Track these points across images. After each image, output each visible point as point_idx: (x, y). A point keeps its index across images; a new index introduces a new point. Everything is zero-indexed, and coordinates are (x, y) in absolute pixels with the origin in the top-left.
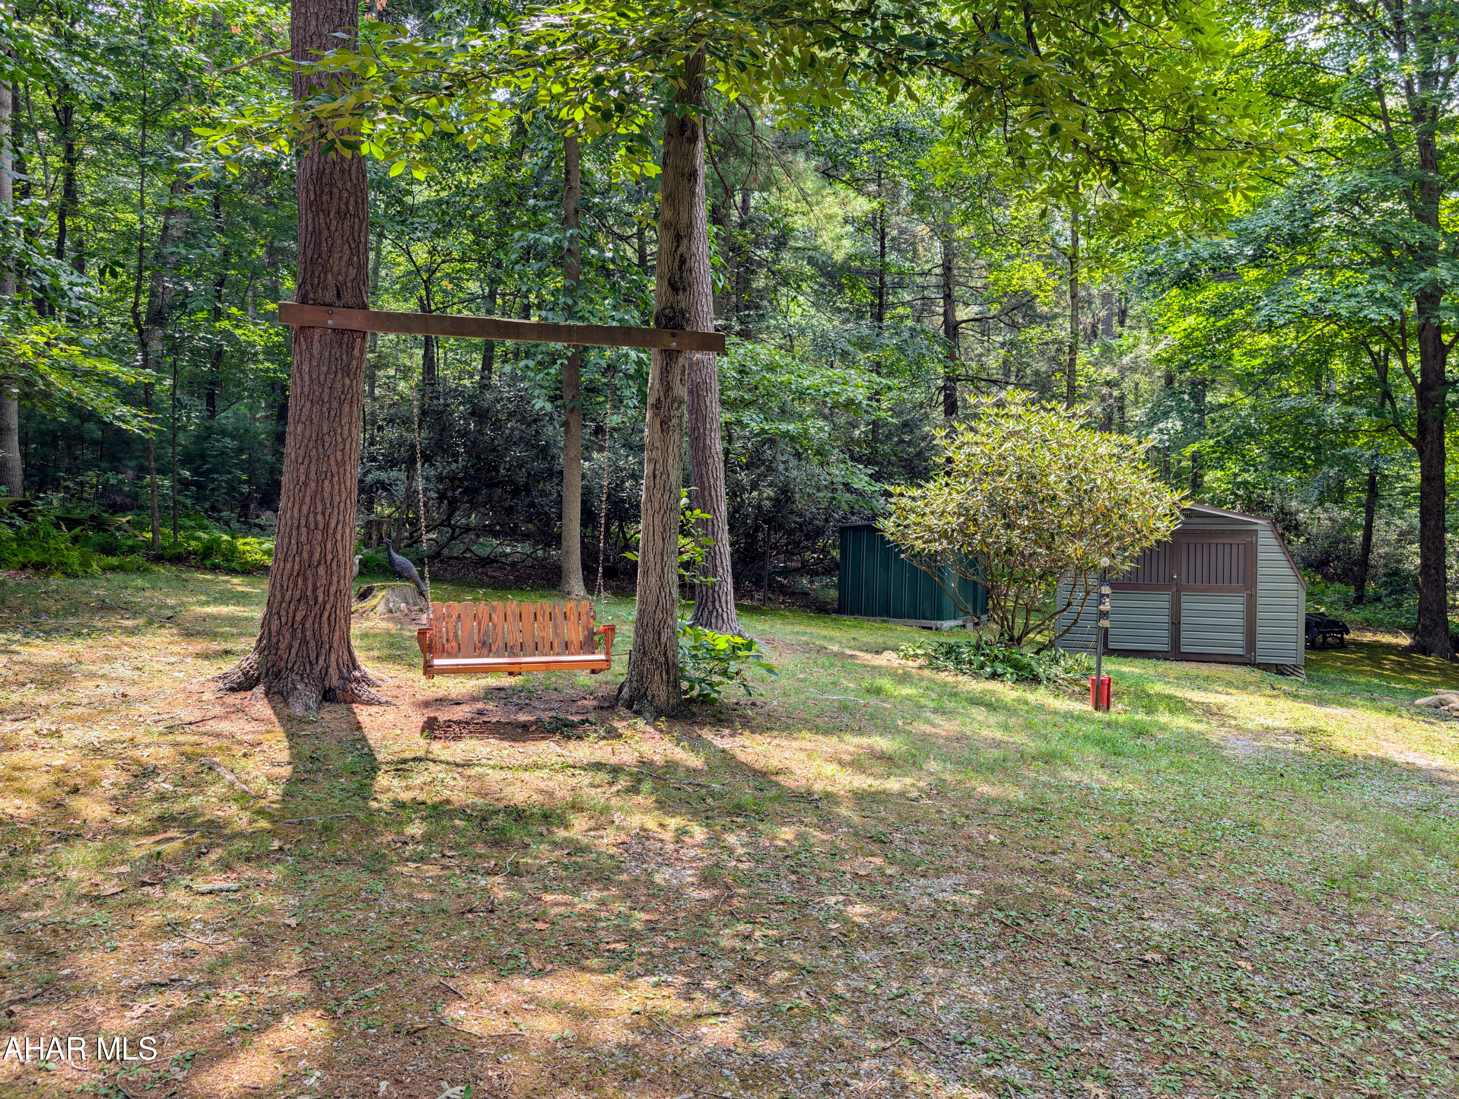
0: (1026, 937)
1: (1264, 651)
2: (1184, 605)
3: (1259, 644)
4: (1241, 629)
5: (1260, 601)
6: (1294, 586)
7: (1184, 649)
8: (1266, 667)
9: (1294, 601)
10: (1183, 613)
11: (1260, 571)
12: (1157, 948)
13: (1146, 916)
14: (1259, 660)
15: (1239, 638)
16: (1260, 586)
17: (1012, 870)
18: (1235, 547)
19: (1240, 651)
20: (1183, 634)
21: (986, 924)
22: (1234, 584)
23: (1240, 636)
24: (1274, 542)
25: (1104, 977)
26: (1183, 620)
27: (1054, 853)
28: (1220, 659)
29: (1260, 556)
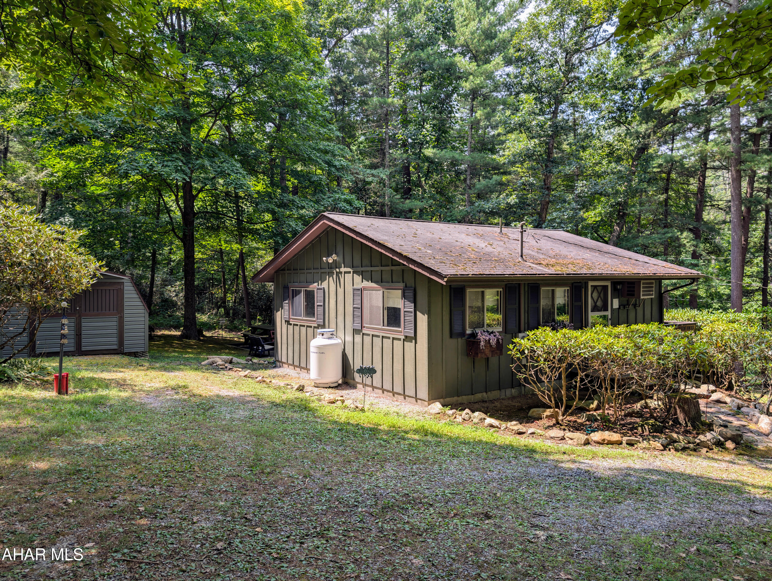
0: (147, 564)
1: (128, 346)
2: (83, 324)
3: (125, 342)
4: (116, 335)
5: (125, 319)
6: (143, 311)
7: (83, 349)
8: (129, 354)
9: (143, 319)
10: (83, 328)
11: (126, 304)
12: (217, 539)
13: (195, 521)
14: (126, 351)
15: (115, 340)
16: (125, 312)
17: (99, 519)
18: (112, 292)
19: (115, 347)
20: (83, 340)
21: (115, 566)
22: (112, 311)
23: (115, 339)
24: (132, 288)
25: (208, 571)
26: (83, 332)
27: (114, 498)
28: (105, 352)
29: (125, 296)
